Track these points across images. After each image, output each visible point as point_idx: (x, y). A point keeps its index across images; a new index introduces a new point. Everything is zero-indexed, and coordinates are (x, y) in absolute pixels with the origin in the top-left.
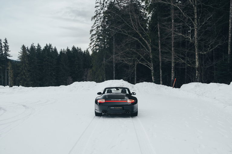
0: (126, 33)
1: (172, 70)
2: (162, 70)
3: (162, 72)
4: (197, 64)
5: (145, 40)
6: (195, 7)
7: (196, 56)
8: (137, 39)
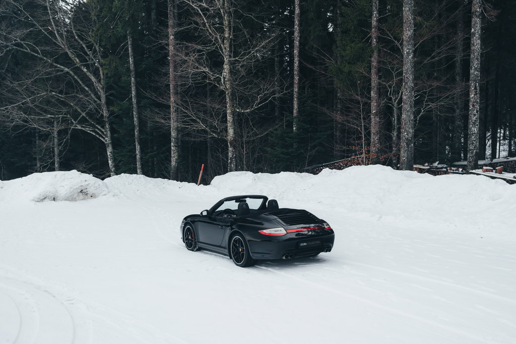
0: (37, 52)
1: (172, 144)
2: (140, 144)
3: (141, 148)
4: (231, 131)
5: (88, 74)
6: (226, 15)
7: (228, 117)
8: (66, 69)
